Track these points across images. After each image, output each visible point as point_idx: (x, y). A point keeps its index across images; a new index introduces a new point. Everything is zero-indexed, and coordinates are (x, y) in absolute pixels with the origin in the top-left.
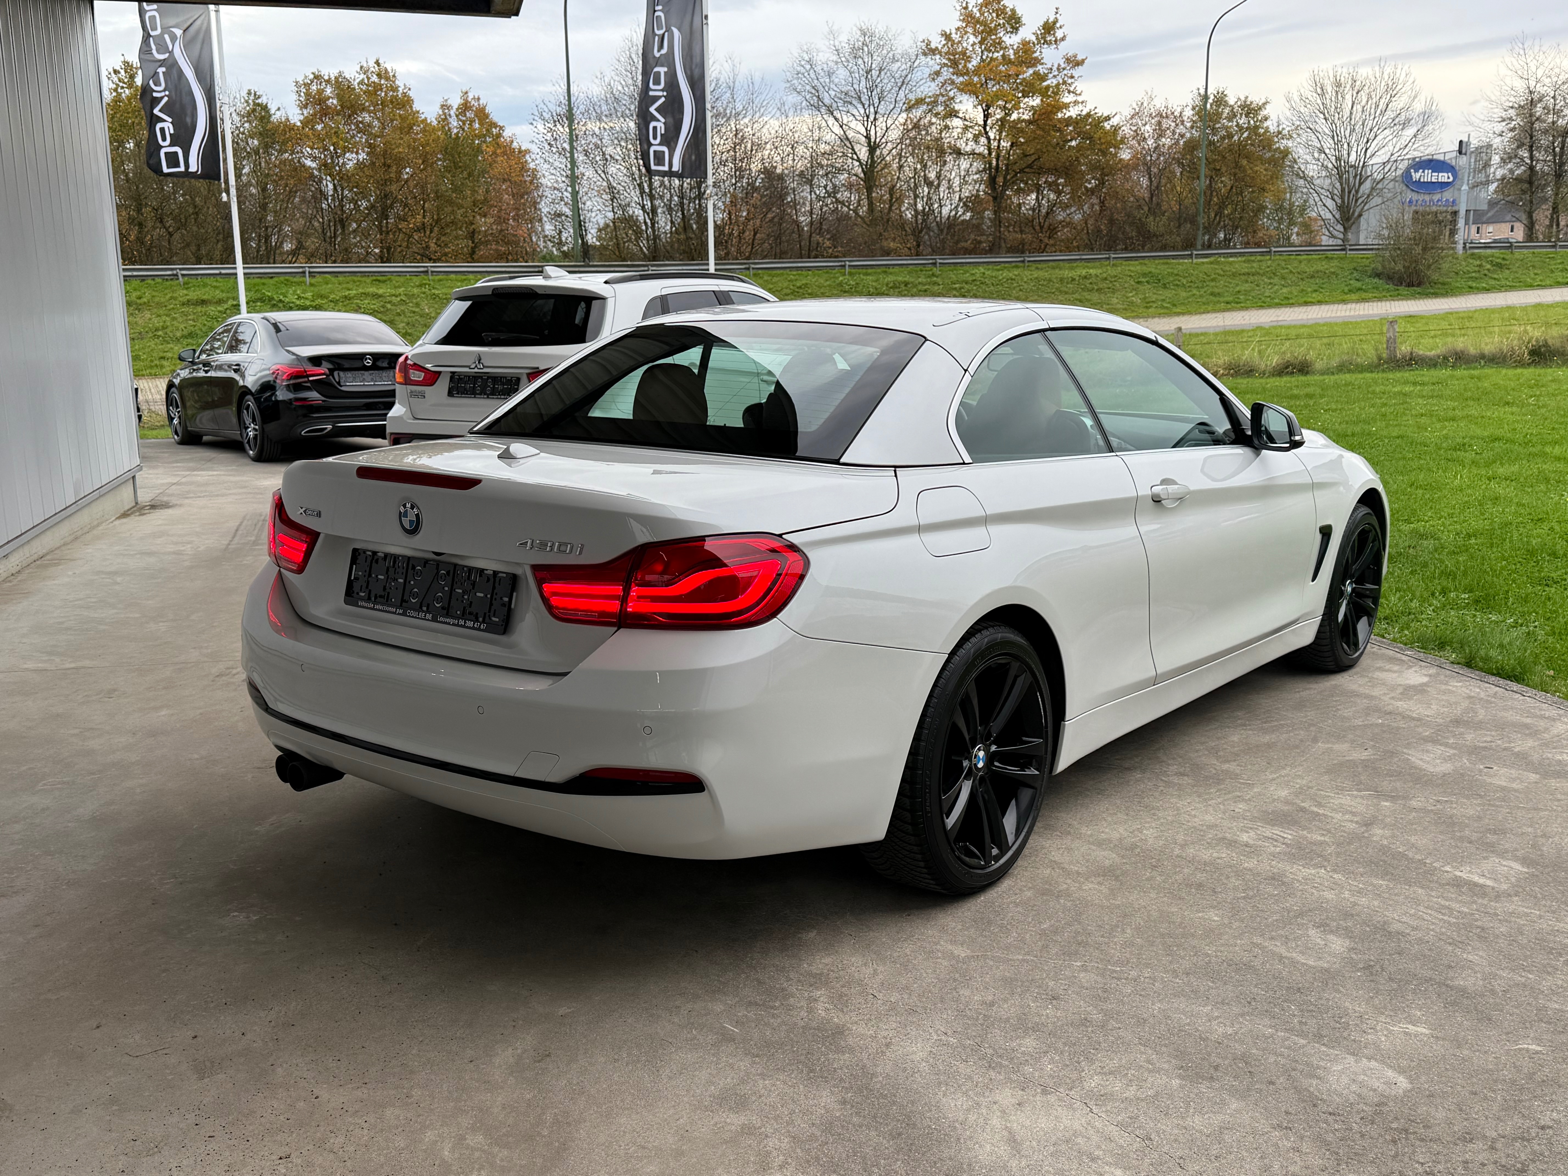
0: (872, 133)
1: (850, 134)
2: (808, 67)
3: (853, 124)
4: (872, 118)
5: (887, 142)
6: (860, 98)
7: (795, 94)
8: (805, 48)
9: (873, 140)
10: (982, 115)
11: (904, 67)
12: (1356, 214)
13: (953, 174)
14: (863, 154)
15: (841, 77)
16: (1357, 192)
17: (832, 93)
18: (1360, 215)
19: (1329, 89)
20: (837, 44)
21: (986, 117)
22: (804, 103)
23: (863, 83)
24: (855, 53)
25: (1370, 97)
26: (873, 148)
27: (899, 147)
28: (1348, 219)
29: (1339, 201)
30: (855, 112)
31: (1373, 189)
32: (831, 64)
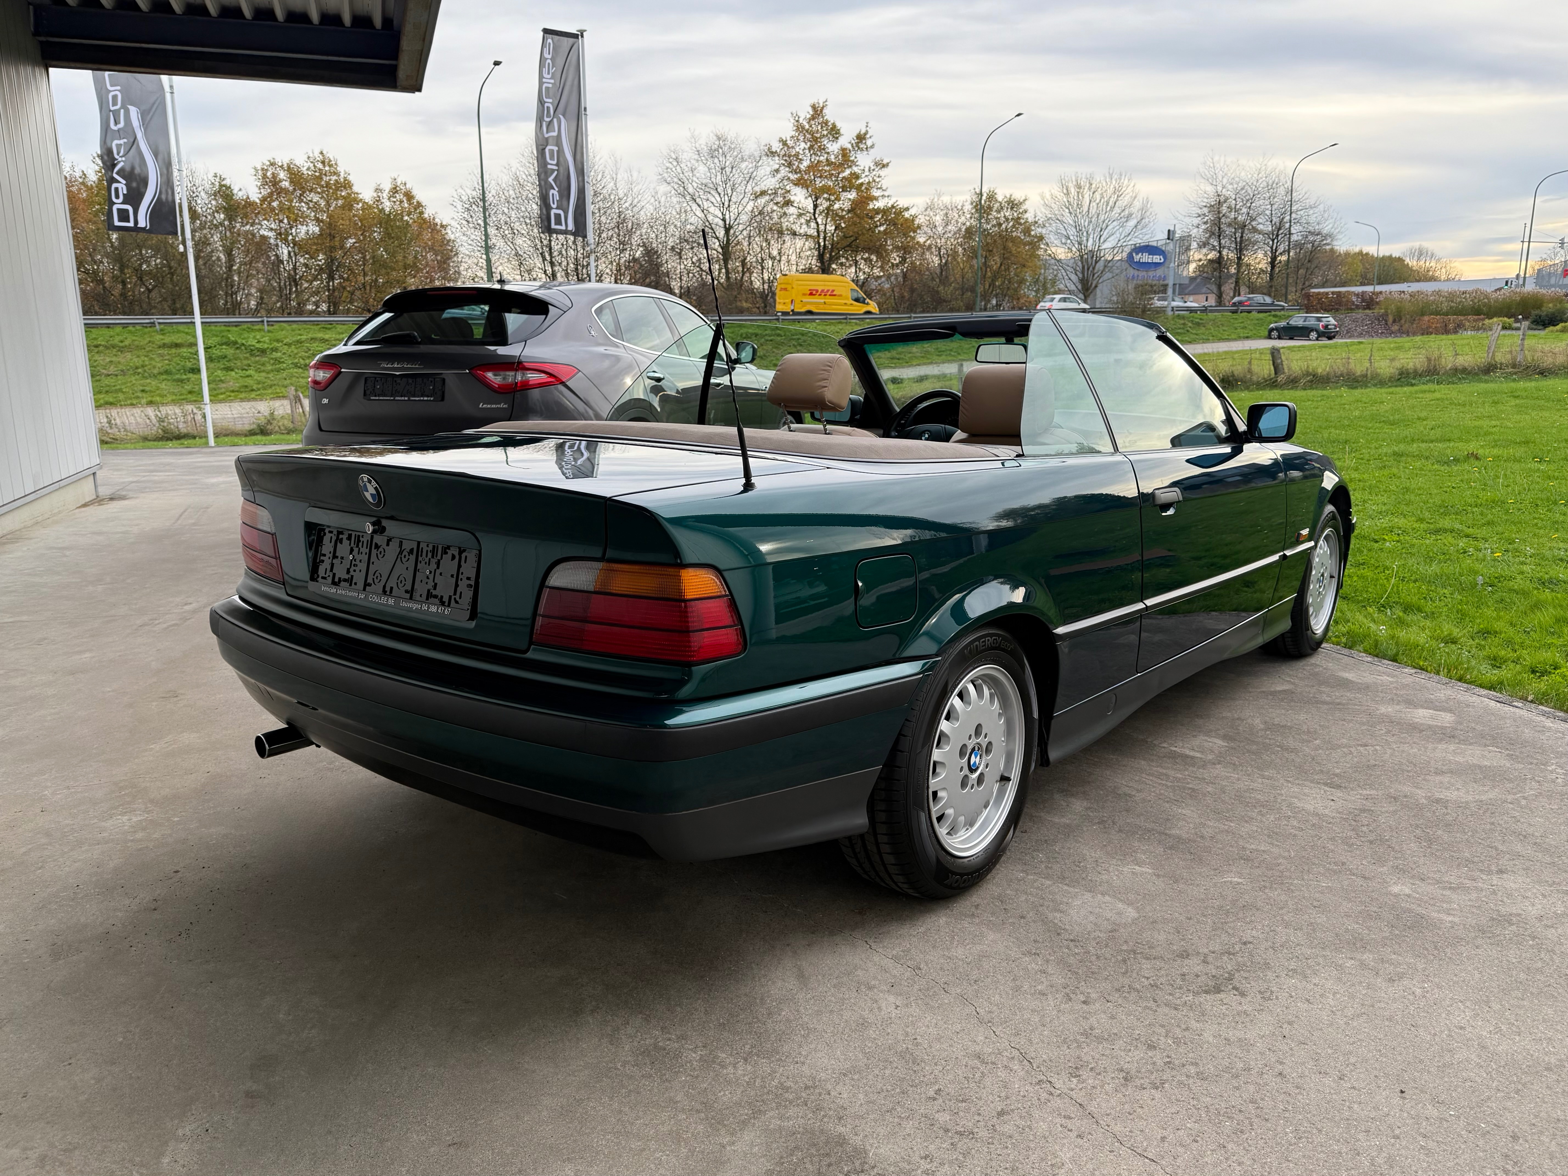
0: (727, 217)
1: (710, 218)
2: (675, 163)
3: (712, 209)
4: (726, 204)
5: (738, 224)
6: (717, 189)
7: (665, 185)
8: (672, 148)
9: (727, 223)
10: (812, 206)
11: (750, 166)
12: (1093, 285)
13: (791, 251)
14: (721, 233)
15: (701, 172)
16: (1094, 268)
17: (695, 185)
18: (1096, 286)
19: (1073, 191)
20: (697, 146)
21: (816, 206)
22: (673, 192)
23: (719, 177)
24: (712, 153)
25: (1102, 197)
26: (727, 230)
27: (748, 229)
28: (1087, 290)
29: (1081, 276)
30: (713, 200)
31: (1105, 266)
32: (693, 161)
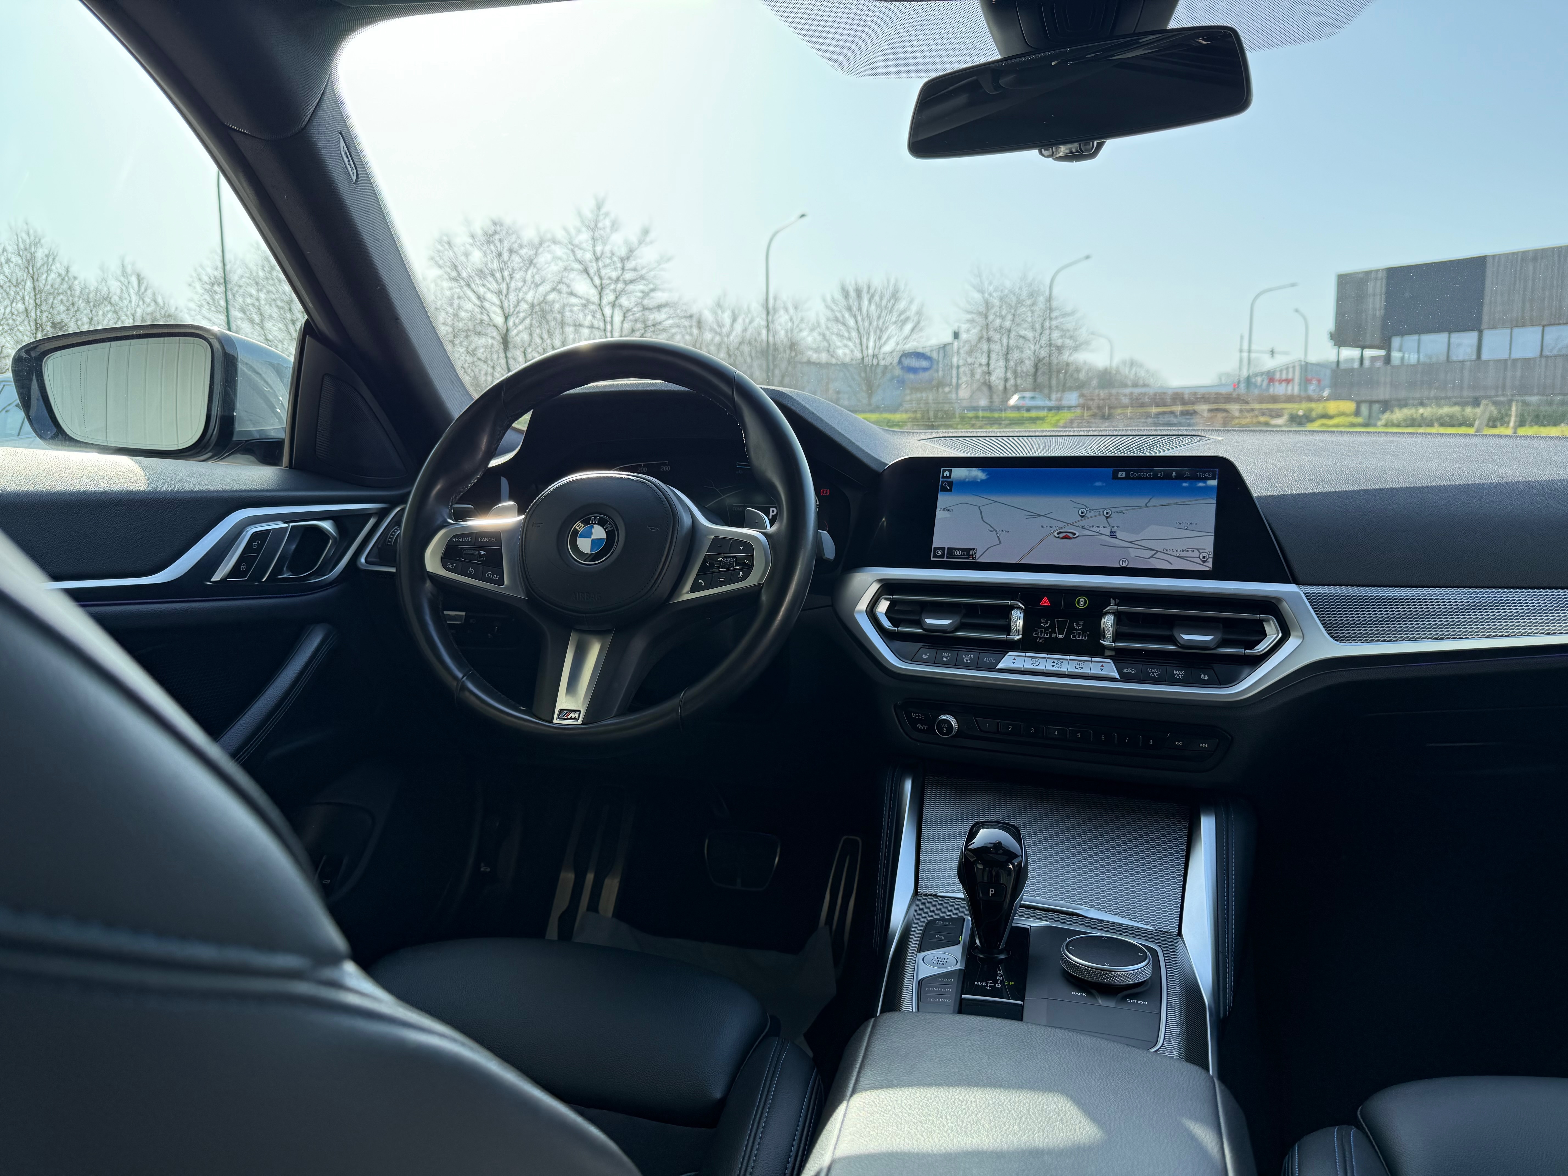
0: (506, 304)
1: (487, 305)
2: (447, 246)
3: (489, 296)
4: (505, 292)
5: (519, 312)
6: (493, 275)
8: (444, 231)
9: (506, 310)
10: (597, 296)
14: (499, 321)
15: (476, 257)
17: (470, 270)
19: (852, 293)
20: (472, 230)
21: (601, 297)
23: (495, 263)
24: (489, 238)
26: (506, 318)
28: (871, 390)
29: (863, 377)
30: (489, 286)
32: (468, 246)
